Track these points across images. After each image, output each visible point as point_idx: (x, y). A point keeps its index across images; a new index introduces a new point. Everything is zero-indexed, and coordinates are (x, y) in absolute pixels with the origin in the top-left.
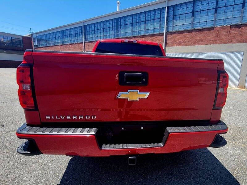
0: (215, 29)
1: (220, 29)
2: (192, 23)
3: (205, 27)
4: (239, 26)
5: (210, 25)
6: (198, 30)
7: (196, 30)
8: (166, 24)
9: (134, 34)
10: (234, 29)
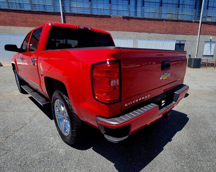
0: (111, 18)
1: (115, 18)
2: (90, 8)
3: (103, 14)
4: (128, 18)
5: (107, 13)
6: (97, 15)
7: (95, 15)
8: (61, 2)
9: (12, 7)
10: (126, 20)
